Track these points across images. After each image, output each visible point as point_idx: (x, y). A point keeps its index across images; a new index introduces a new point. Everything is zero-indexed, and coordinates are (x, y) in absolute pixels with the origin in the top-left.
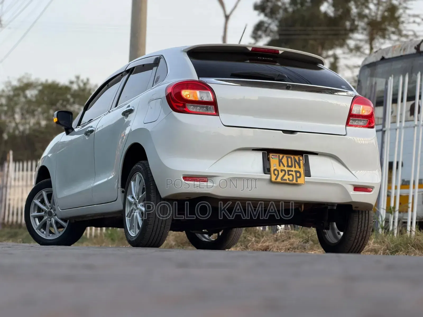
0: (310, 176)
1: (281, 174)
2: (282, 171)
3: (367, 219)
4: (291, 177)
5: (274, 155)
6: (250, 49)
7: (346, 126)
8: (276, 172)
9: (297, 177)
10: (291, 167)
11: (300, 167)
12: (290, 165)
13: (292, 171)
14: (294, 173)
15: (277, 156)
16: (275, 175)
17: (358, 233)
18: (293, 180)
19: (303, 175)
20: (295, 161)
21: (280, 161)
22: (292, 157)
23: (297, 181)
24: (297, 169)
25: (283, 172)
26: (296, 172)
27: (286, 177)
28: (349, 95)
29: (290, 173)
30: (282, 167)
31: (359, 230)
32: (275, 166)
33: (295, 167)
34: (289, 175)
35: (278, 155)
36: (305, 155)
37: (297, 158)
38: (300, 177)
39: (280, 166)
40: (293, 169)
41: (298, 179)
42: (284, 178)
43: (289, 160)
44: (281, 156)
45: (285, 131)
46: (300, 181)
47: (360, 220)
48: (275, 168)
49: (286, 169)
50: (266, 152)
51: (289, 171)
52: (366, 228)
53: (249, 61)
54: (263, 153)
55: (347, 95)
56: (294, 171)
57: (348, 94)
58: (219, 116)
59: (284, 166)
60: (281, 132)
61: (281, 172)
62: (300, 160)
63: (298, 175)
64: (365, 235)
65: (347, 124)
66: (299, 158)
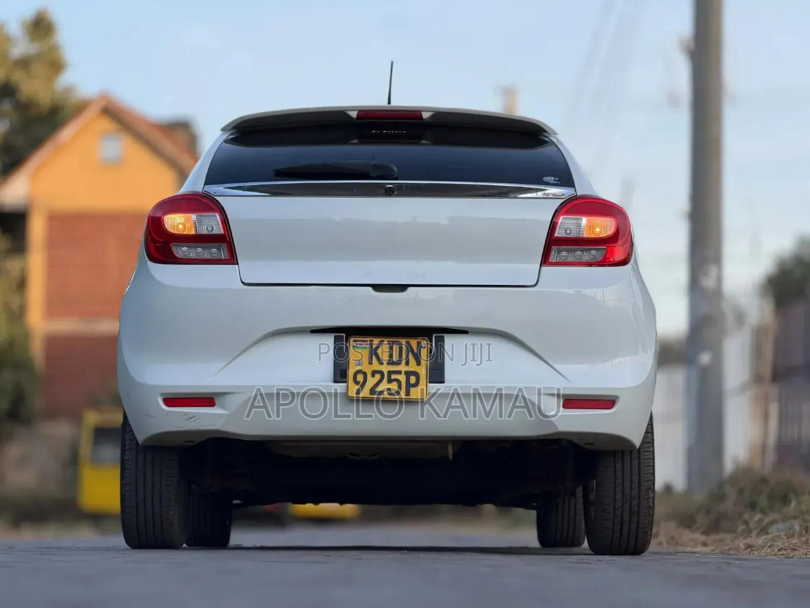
0: (443, 382)
1: (371, 382)
2: (374, 373)
3: (635, 470)
4: (394, 386)
5: (360, 341)
6: (354, 114)
7: (541, 266)
8: (360, 378)
9: (409, 386)
10: (398, 363)
11: (419, 363)
12: (395, 359)
13: (399, 372)
14: (402, 378)
15: (367, 341)
16: (356, 382)
17: (619, 504)
18: (398, 393)
19: (425, 380)
20: (410, 349)
21: (374, 353)
22: (403, 341)
23: (408, 393)
24: (413, 367)
25: (378, 377)
26: (408, 374)
27: (383, 386)
28: (550, 196)
29: (393, 377)
30: (376, 366)
31: (619, 496)
32: (359, 365)
33: (407, 364)
34: (390, 381)
35: (368, 339)
36: (435, 337)
37: (414, 343)
38: (416, 384)
39: (371, 363)
40: (402, 368)
41: (412, 390)
42: (379, 389)
43: (396, 348)
44: (376, 341)
45: (377, 287)
46: (415, 393)
47: (619, 474)
48: (358, 368)
49: (385, 368)
50: (344, 335)
51: (390, 373)
52: (635, 492)
53: (356, 141)
54: (335, 336)
55: (545, 196)
56: (403, 373)
57: (548, 194)
58: (237, 264)
59: (382, 364)
60: (370, 288)
61: (373, 375)
62: (422, 347)
63: (413, 379)
64: (636, 508)
65: (545, 260)
66: (419, 343)
